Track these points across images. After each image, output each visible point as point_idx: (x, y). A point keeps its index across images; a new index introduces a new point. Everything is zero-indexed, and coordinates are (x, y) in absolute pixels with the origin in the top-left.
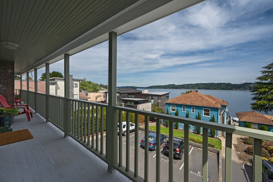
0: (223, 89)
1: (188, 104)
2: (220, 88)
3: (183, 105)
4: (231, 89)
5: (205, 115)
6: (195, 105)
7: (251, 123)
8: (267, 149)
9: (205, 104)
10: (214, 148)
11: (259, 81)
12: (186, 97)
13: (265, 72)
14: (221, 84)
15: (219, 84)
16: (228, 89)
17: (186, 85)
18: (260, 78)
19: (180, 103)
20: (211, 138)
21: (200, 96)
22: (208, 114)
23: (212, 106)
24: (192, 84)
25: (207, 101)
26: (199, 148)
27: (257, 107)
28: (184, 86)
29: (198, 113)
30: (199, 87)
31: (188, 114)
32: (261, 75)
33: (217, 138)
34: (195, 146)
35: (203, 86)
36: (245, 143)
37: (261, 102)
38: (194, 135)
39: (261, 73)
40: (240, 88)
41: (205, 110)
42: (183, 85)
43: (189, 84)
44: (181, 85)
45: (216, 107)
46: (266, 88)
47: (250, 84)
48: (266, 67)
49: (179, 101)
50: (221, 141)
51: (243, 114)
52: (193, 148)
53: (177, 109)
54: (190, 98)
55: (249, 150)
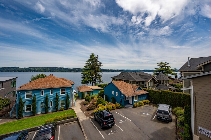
0: (63, 72)
1: (47, 87)
2: (61, 71)
3: (41, 89)
4: (67, 72)
5: (61, 94)
6: (54, 87)
7: (84, 92)
8: (94, 104)
9: (61, 85)
10: (74, 117)
11: (84, 68)
12: (44, 82)
13: (87, 63)
14: (62, 68)
15: (60, 68)
16: (66, 72)
17: (32, 68)
18: (85, 67)
19: (38, 88)
20: (66, 110)
21: (57, 79)
22: (64, 93)
23: (67, 86)
24: (39, 68)
25: (62, 82)
26: (64, 124)
27: (85, 82)
28: (30, 69)
29: (57, 94)
30: (45, 70)
31: (47, 96)
32: (85, 65)
33: (70, 109)
34: (60, 124)
35: (49, 69)
36: (84, 105)
37: (86, 79)
38: (54, 114)
39: (85, 64)
40: (72, 71)
41: (61, 90)
42: (28, 68)
43: (35, 68)
44: (27, 68)
45: (69, 86)
46: (87, 72)
47: (76, 68)
48: (87, 61)
49: (36, 86)
50: (73, 109)
51: (80, 88)
52: (59, 127)
53: (35, 95)
54: (48, 82)
55: (88, 108)
